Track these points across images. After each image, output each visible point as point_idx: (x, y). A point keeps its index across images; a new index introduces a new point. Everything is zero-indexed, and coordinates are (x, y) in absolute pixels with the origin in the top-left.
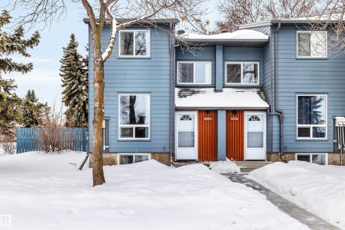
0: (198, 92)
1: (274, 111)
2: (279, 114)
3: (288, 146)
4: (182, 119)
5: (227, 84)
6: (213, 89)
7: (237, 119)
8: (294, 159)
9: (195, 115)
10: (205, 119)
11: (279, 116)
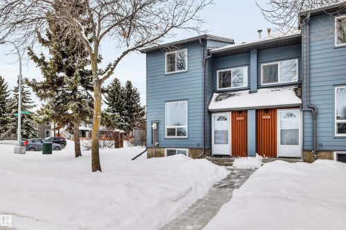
0: (233, 95)
1: (306, 107)
2: (310, 109)
3: (324, 144)
4: (218, 120)
5: (262, 84)
6: (248, 91)
7: (269, 117)
8: (331, 158)
9: (229, 115)
10: (237, 119)
11: (311, 111)
